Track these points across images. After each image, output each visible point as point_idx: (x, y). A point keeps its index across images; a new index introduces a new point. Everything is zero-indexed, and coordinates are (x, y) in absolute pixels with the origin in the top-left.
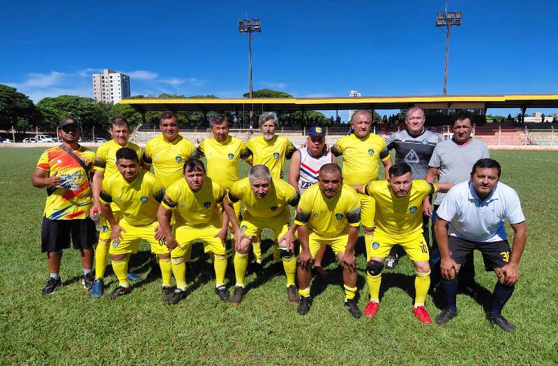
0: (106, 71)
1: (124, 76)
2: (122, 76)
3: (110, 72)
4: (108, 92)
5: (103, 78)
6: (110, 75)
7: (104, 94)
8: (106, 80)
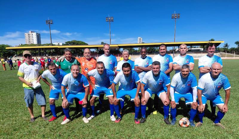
0: (30, 32)
1: (38, 33)
2: (37, 34)
3: (32, 32)
4: (31, 41)
5: (29, 34)
6: (32, 33)
7: (30, 41)
8: (30, 36)
